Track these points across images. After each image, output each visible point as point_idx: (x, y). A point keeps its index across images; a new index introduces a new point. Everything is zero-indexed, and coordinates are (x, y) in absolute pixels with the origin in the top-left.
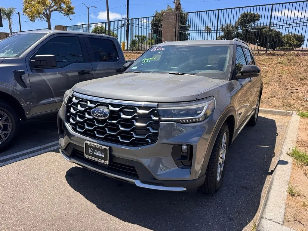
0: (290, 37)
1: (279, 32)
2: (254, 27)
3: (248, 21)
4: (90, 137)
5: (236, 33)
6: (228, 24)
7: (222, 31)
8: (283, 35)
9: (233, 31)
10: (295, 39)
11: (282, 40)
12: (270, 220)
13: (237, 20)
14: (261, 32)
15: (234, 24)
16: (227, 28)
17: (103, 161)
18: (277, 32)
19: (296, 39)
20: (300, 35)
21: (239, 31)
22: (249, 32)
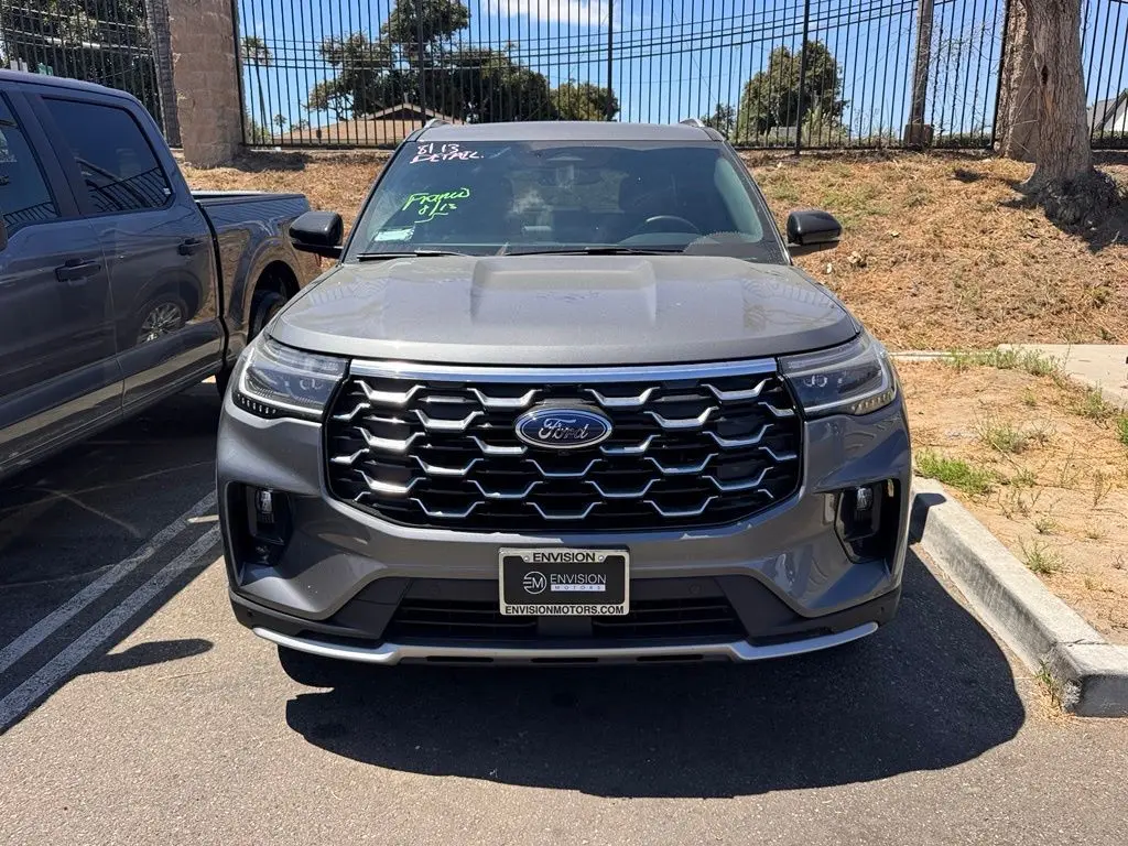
0: (577, 97)
1: (539, 75)
2: (451, 52)
3: (426, 25)
4: (515, 532)
5: (386, 72)
6: (351, 35)
7: (334, 63)
8: (554, 87)
9: (377, 64)
10: (591, 105)
11: (553, 107)
12: (1076, 643)
13: (384, 20)
14: (477, 73)
15: (374, 36)
16: (352, 50)
17: (599, 607)
18: (531, 74)
19: (594, 101)
20: (603, 90)
21: (397, 65)
22: (438, 73)
